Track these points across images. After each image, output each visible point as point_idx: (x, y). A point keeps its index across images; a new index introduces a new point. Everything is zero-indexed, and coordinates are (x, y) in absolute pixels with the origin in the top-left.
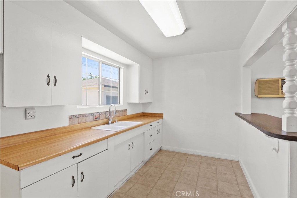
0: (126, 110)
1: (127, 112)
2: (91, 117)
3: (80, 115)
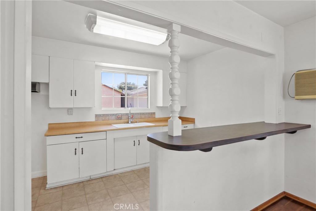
0: (154, 113)
1: (155, 115)
2: (114, 117)
3: (104, 115)
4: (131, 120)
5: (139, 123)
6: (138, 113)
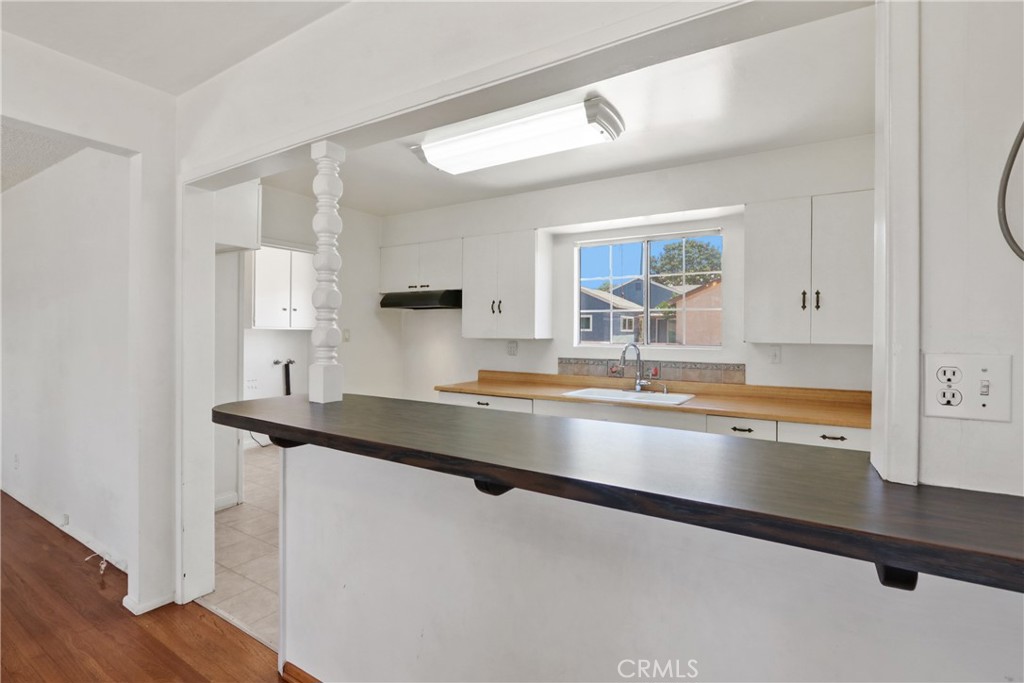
0: (740, 368)
1: (744, 374)
2: (601, 368)
3: (577, 361)
4: (644, 382)
5: (670, 395)
6: (675, 363)
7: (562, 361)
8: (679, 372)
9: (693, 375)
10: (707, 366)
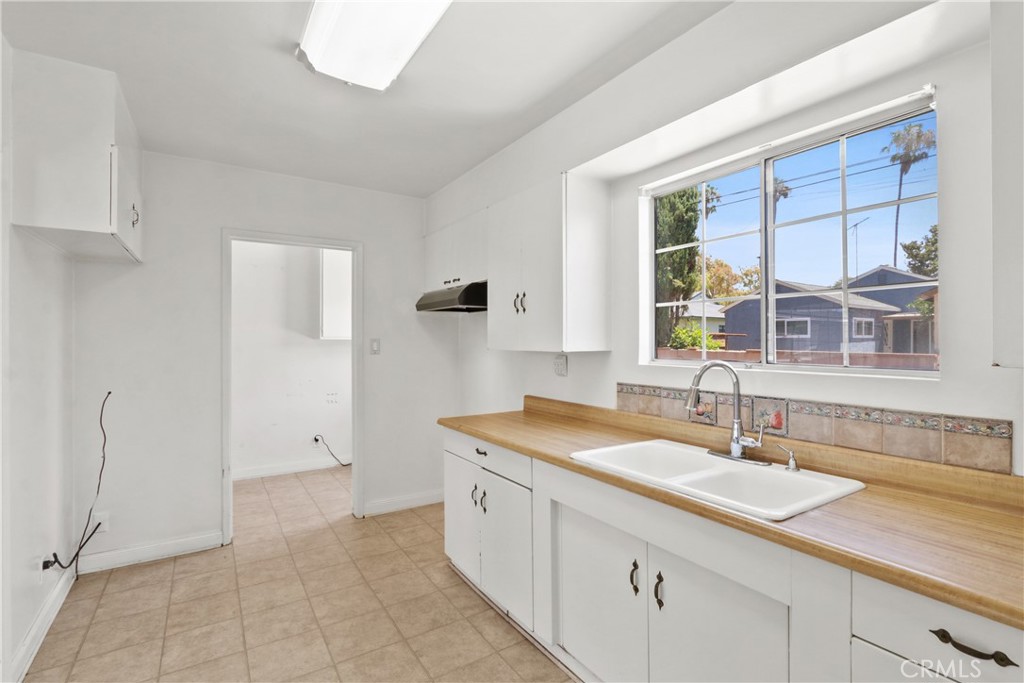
2: (679, 405)
3: (643, 389)
4: (747, 441)
6: (819, 406)
7: (623, 389)
8: (827, 426)
9: (864, 435)
10: (900, 416)
